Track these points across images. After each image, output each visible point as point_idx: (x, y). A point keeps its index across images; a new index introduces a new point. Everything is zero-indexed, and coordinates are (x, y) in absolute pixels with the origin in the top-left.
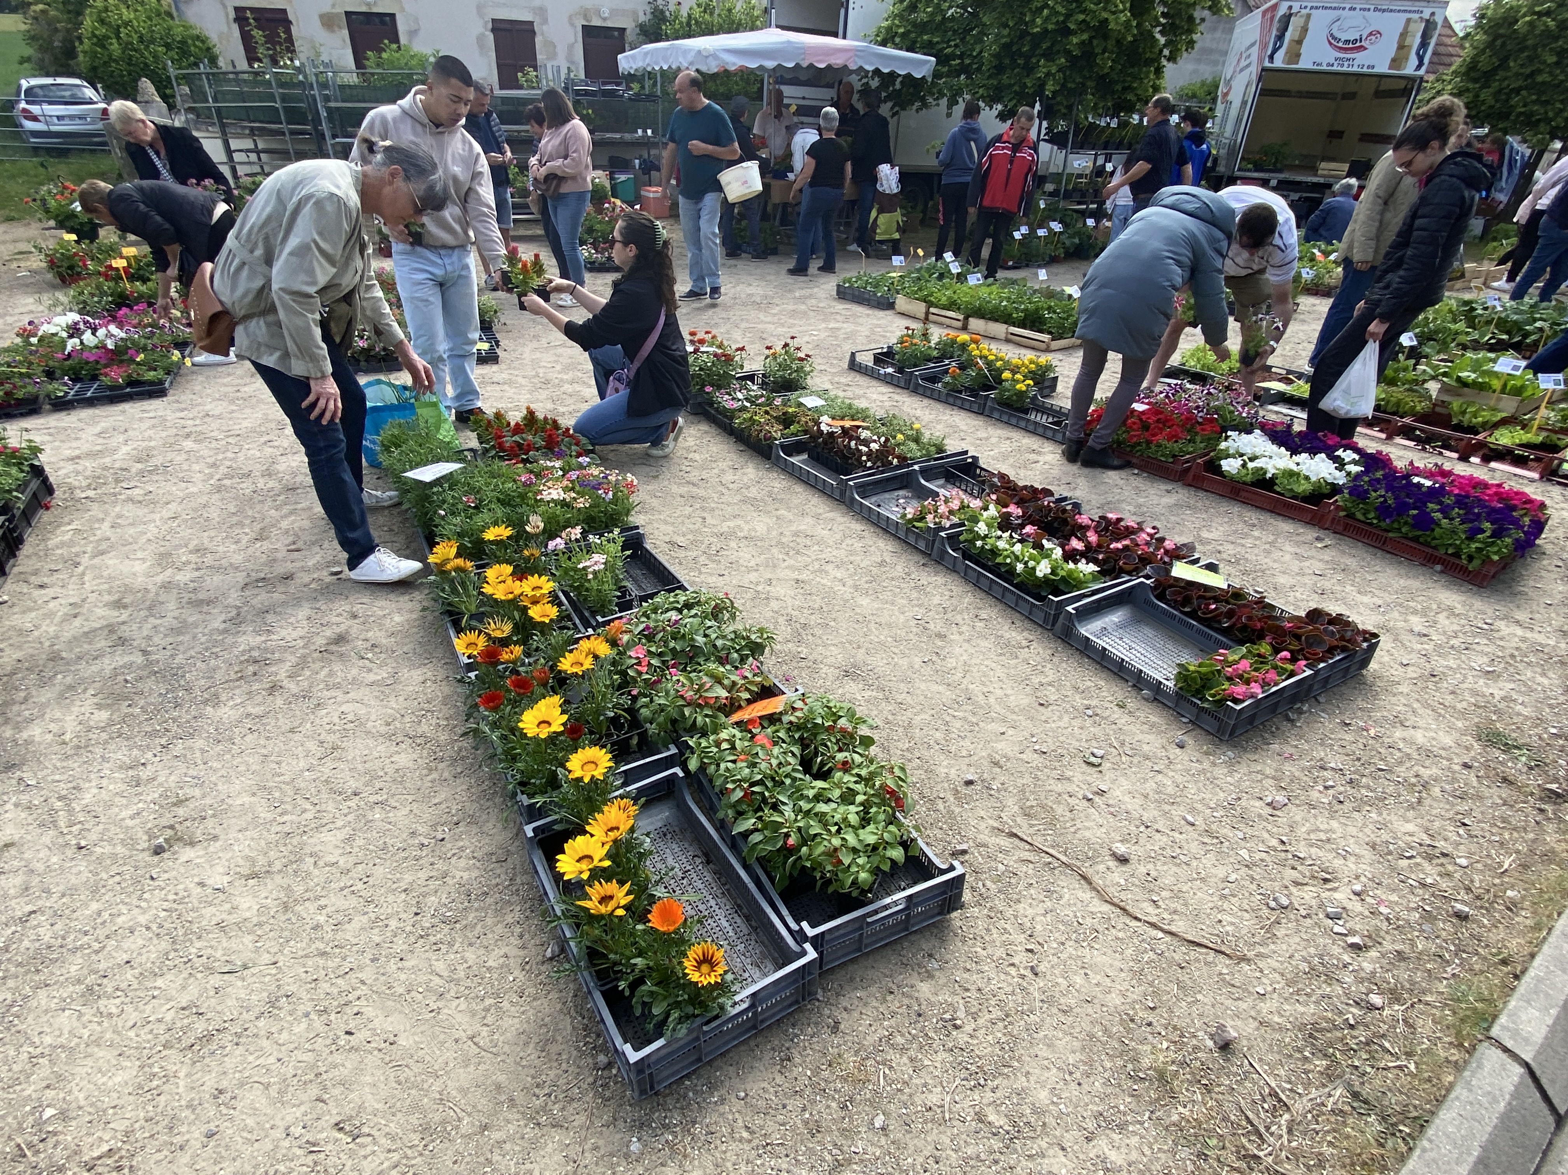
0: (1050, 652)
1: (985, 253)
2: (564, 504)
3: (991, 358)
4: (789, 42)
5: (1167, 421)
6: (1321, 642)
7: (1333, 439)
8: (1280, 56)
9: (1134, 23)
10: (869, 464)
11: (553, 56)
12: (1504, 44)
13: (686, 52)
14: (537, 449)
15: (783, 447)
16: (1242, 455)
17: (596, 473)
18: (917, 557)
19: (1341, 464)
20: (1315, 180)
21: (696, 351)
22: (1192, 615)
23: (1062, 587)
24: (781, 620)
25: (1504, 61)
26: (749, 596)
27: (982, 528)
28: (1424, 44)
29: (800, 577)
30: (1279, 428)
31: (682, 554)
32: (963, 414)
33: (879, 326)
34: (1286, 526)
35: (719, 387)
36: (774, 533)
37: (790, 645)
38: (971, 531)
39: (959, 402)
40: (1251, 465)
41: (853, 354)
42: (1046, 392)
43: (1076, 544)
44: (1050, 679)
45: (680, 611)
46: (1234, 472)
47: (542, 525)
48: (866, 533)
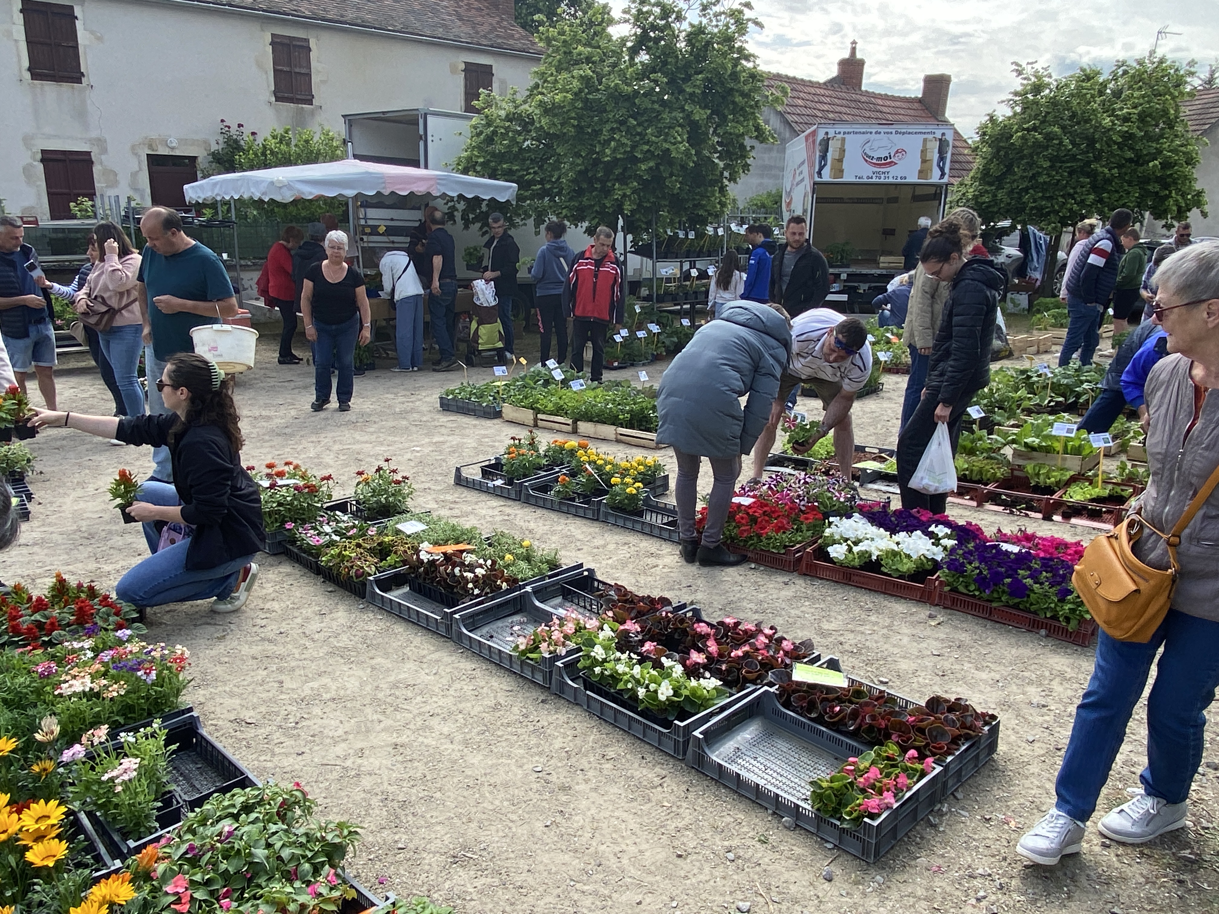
0: (684, 787)
1: (588, 355)
2: (92, 695)
3: (600, 462)
4: (367, 173)
5: (774, 512)
6: (943, 733)
7: (926, 515)
8: (826, 172)
9: (693, 152)
10: (476, 592)
11: (114, 184)
12: (1006, 153)
13: (257, 183)
14: (63, 627)
15: (379, 582)
16: (846, 540)
17: (135, 649)
18: (537, 694)
19: (936, 540)
20: (879, 272)
21: (272, 486)
22: (819, 720)
23: (688, 708)
24: (375, 801)
25: (1009, 169)
26: (335, 775)
27: (598, 652)
28: (942, 158)
29: (399, 741)
30: (876, 509)
31: (250, 733)
32: (579, 522)
33: (485, 436)
34: (900, 607)
35: (304, 521)
36: (368, 688)
37: (385, 833)
38: (588, 656)
39: (573, 510)
40: (856, 549)
41: (458, 470)
42: (659, 491)
43: (697, 657)
44: (686, 821)
45: (236, 817)
46: (842, 558)
47: (57, 729)
48: (478, 673)
